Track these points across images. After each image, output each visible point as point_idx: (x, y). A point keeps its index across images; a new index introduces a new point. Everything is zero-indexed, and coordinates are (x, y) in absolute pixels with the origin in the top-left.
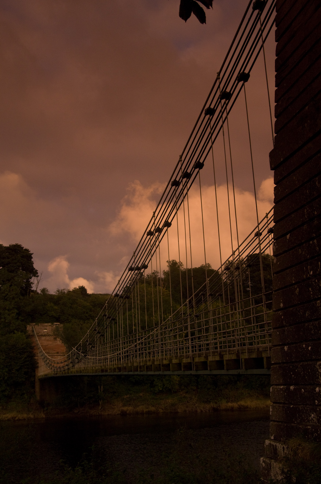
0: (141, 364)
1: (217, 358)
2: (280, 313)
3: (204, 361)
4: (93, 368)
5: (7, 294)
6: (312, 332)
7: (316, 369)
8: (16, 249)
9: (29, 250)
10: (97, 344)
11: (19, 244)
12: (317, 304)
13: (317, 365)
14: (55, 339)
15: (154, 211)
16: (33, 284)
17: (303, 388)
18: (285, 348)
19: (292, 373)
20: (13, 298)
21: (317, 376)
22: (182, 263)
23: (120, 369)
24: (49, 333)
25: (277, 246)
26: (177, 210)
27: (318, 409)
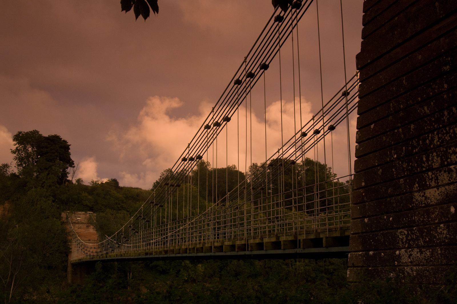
0: (190, 247)
1: (274, 240)
2: (361, 191)
3: (259, 242)
4: (135, 252)
5: (44, 182)
6: (394, 205)
7: (397, 236)
8: (55, 140)
9: (67, 142)
10: (141, 229)
11: (58, 135)
12: (401, 182)
13: (398, 232)
14: (88, 227)
15: (214, 107)
16: (69, 174)
17: (382, 253)
18: (365, 220)
19: (371, 241)
20: (50, 186)
21: (398, 241)
22: (209, 163)
23: (166, 252)
24: (82, 221)
25: (360, 135)
26: (239, 106)
27: (397, 269)
